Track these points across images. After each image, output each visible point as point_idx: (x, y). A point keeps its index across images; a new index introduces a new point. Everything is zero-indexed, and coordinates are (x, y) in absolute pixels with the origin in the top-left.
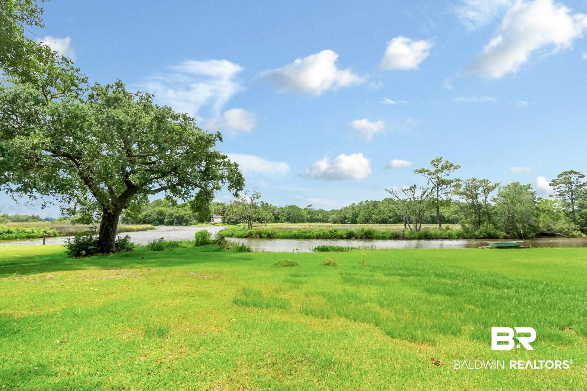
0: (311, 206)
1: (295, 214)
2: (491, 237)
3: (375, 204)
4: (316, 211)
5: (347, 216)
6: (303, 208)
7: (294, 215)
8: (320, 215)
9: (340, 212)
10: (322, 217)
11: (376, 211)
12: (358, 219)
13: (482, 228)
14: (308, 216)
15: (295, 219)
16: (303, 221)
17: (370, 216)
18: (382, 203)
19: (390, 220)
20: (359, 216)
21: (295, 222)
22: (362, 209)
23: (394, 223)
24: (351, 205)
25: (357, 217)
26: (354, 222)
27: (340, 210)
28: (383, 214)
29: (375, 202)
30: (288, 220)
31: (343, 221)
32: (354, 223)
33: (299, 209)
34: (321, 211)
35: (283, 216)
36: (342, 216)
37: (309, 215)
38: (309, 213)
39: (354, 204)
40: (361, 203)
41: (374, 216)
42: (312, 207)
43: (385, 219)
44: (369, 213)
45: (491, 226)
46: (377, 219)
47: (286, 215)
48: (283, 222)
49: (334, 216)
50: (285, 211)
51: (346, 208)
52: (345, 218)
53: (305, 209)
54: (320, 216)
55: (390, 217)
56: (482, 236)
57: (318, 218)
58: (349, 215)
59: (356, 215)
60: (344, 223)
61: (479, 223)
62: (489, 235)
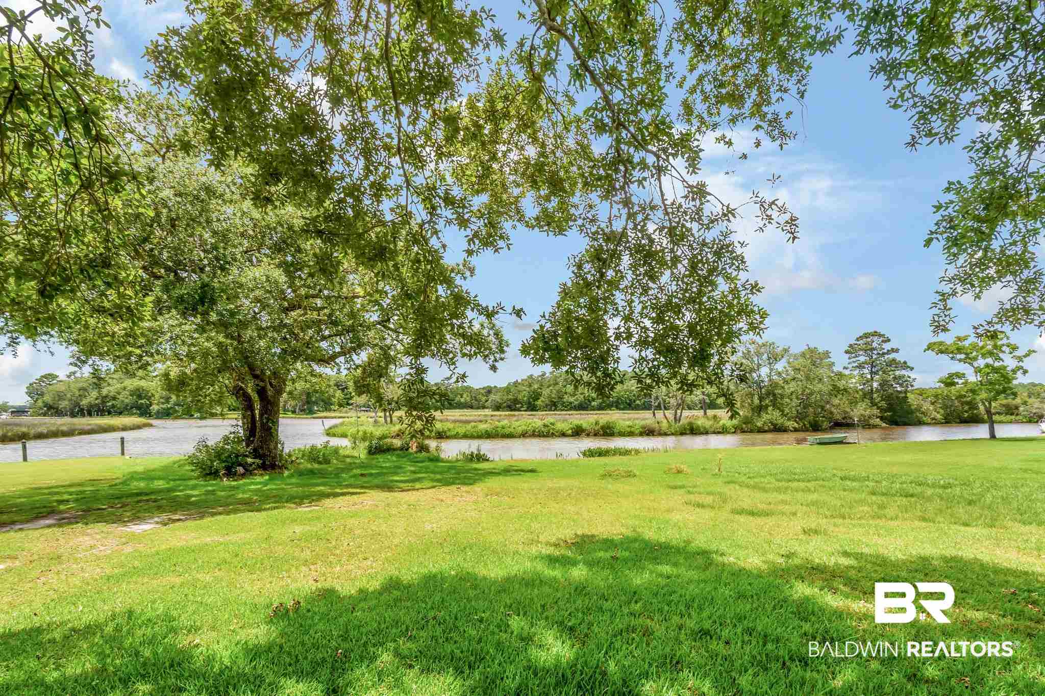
2: (778, 429)
5: (520, 397)
6: (432, 383)
8: (465, 396)
9: (507, 390)
10: (468, 399)
11: (570, 388)
12: (539, 403)
13: (765, 417)
17: (560, 398)
19: (593, 403)
20: (542, 398)
22: (546, 383)
23: (599, 410)
24: (526, 377)
25: (537, 398)
26: (532, 407)
27: (507, 387)
28: (582, 394)
31: (512, 405)
32: (532, 410)
34: (468, 390)
36: (510, 397)
39: (530, 377)
40: (544, 374)
41: (566, 397)
43: (585, 402)
44: (558, 392)
45: (778, 414)
46: (571, 403)
49: (496, 397)
51: (516, 384)
52: (516, 401)
54: (466, 398)
56: (768, 427)
57: (462, 400)
58: (524, 396)
59: (536, 396)
60: (515, 410)
61: (760, 409)
62: (775, 425)
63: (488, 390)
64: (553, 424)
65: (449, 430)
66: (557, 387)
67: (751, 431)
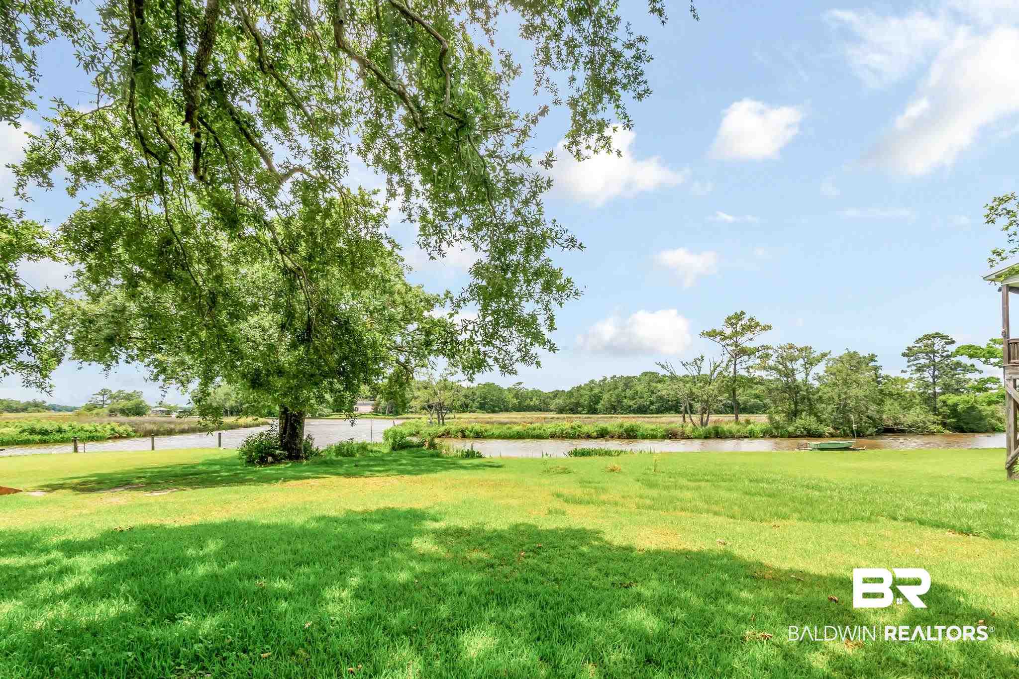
0: (520, 384)
1: (494, 398)
2: (811, 434)
3: (628, 382)
4: (527, 392)
5: (581, 401)
6: (506, 388)
7: (492, 400)
8: (534, 399)
9: (570, 394)
10: (537, 402)
11: (629, 393)
12: (599, 406)
13: (799, 422)
14: (515, 401)
15: (494, 406)
16: (507, 410)
17: (619, 402)
18: (639, 380)
19: (652, 407)
20: (602, 402)
21: (494, 412)
22: (606, 388)
23: (657, 413)
24: (588, 382)
25: (597, 403)
26: (593, 411)
27: (570, 392)
28: (641, 398)
29: (629, 378)
30: (483, 407)
31: (575, 409)
32: (593, 413)
33: (500, 390)
34: (536, 393)
35: (473, 401)
36: (573, 400)
37: (517, 398)
38: (516, 396)
39: (592, 381)
40: (605, 379)
41: (625, 401)
42: (521, 386)
43: (644, 406)
44: (618, 396)
45: (813, 419)
46: (630, 407)
47: (479, 399)
48: (474, 412)
49: (559, 401)
50: (478, 393)
51: (579, 388)
52: (578, 405)
53: (509, 390)
54: (535, 402)
55: (652, 403)
56: (799, 433)
57: (532, 403)
58: (585, 401)
59: (597, 399)
60: (577, 413)
61: (794, 414)
62: (809, 431)
63: (556, 394)
64: (579, 427)
65: (486, 431)
66: (617, 391)
67: (782, 436)
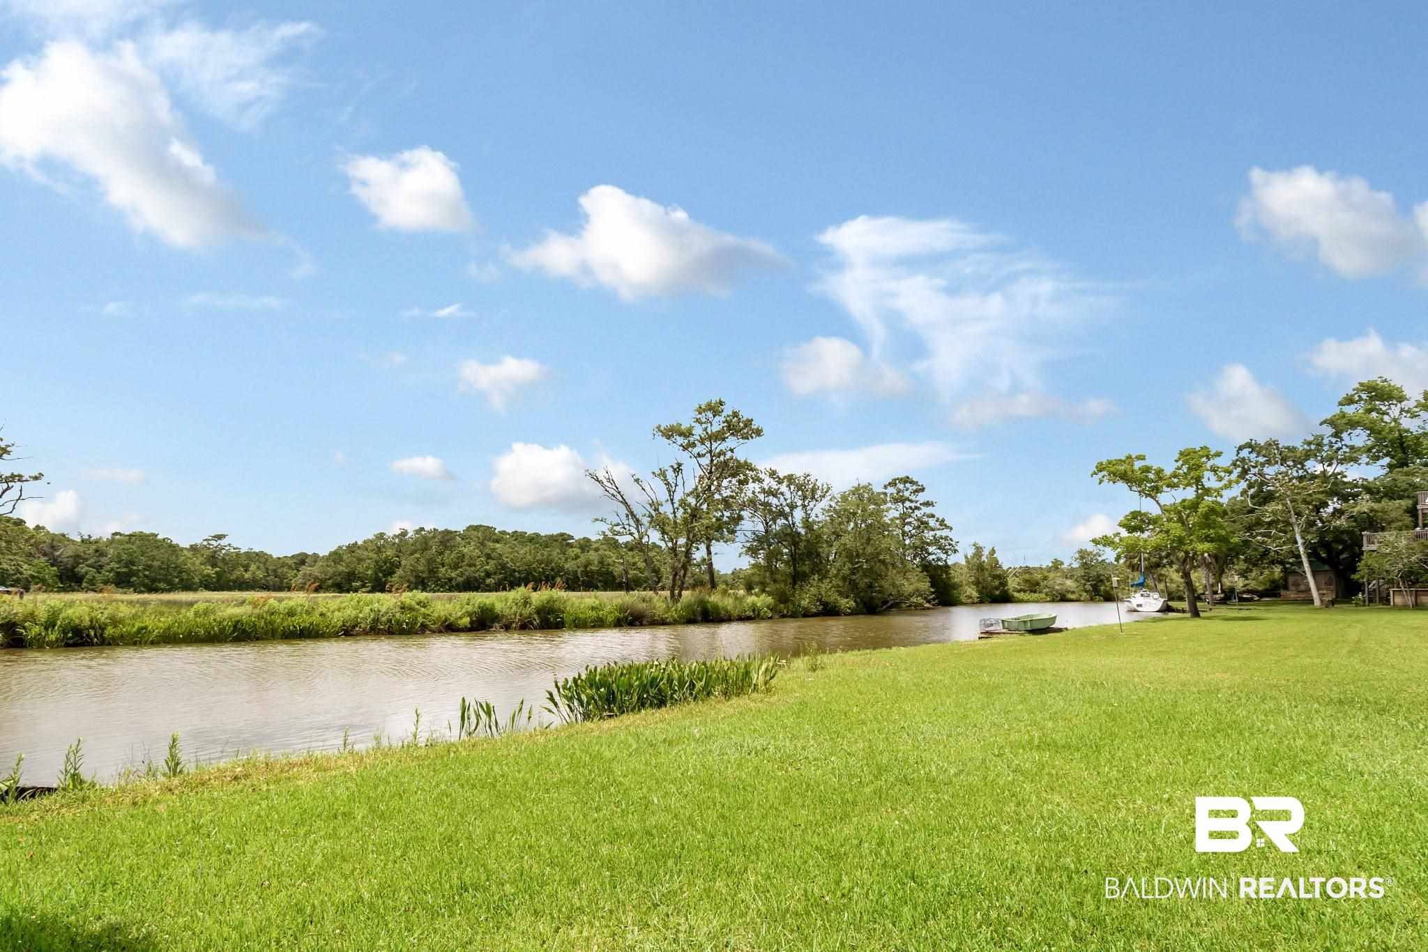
0: (220, 537)
1: (156, 564)
3: (446, 539)
4: (238, 554)
5: (360, 568)
6: (187, 545)
8: (253, 567)
9: (336, 558)
10: (260, 574)
11: (449, 557)
12: (393, 579)
14: (209, 570)
16: (188, 587)
17: (432, 571)
18: (463, 537)
19: (488, 581)
20: (399, 571)
22: (407, 549)
24: (371, 537)
25: (390, 572)
26: (379, 586)
27: (335, 554)
28: (470, 565)
29: (447, 532)
30: (123, 581)
31: (343, 584)
32: (379, 591)
33: (174, 549)
34: (258, 557)
35: (99, 568)
36: (340, 568)
37: (214, 566)
38: (213, 559)
39: (381, 536)
40: (404, 533)
41: (443, 570)
42: (223, 542)
43: (475, 579)
44: (430, 561)
46: (450, 580)
47: (114, 565)
51: (352, 548)
52: (352, 576)
53: (193, 548)
54: (256, 572)
55: (488, 575)
57: (247, 576)
58: (366, 569)
59: (390, 567)
60: (349, 591)
63: (302, 560)
66: (429, 554)
